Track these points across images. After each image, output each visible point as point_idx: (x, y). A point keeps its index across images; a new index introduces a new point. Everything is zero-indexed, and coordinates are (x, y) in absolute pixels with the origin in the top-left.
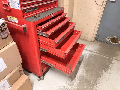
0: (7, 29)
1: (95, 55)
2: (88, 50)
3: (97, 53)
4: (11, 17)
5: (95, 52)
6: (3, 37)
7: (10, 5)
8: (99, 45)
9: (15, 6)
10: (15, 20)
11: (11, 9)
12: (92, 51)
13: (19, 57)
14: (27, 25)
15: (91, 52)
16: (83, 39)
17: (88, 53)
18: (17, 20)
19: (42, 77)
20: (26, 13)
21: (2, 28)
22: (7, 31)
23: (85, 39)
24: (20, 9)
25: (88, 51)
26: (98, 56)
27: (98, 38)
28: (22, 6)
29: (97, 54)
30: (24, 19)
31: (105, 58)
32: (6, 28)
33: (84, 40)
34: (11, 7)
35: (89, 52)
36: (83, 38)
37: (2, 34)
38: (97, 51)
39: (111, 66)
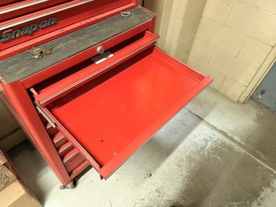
1: (230, 149)
3: (240, 144)
5: (234, 137)
8: (255, 120)
12: (226, 135)
16: (216, 91)
17: (214, 137)
20: (4, 43)
26: (237, 153)
27: (260, 97)
29: (237, 148)
31: (258, 164)
33: (219, 93)
35: (217, 136)
36: (217, 88)
38: (241, 137)
39: (262, 196)
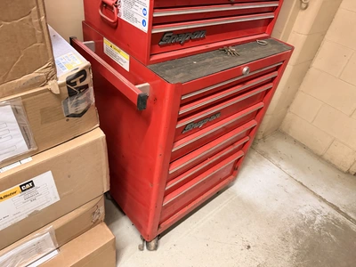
0: (91, 88)
2: (325, 201)
4: (113, 45)
5: (349, 214)
6: (72, 111)
7: (121, 9)
9: (135, 16)
10: (123, 59)
11: (119, 21)
13: (102, 176)
14: (153, 86)
15: (333, 211)
16: (320, 157)
17: (324, 211)
18: (128, 62)
19: (153, 244)
20: (161, 46)
21: (75, 83)
22: (89, 95)
23: (327, 157)
24: (145, 29)
25: (324, 205)
28: (155, 22)
30: (149, 63)
32: (86, 87)
33: (323, 159)
34: (122, 17)
35: (327, 210)
36: (321, 152)
37: (69, 103)
